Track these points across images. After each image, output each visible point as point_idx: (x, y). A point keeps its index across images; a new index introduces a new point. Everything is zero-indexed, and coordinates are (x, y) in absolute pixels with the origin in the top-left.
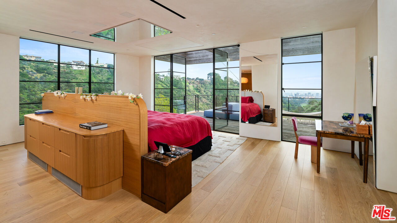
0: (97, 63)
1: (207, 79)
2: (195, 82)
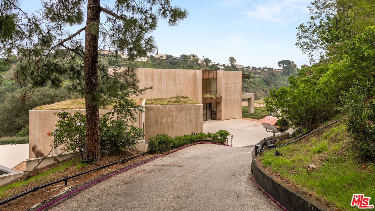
0: (157, 54)
1: (278, 68)
2: (262, 72)
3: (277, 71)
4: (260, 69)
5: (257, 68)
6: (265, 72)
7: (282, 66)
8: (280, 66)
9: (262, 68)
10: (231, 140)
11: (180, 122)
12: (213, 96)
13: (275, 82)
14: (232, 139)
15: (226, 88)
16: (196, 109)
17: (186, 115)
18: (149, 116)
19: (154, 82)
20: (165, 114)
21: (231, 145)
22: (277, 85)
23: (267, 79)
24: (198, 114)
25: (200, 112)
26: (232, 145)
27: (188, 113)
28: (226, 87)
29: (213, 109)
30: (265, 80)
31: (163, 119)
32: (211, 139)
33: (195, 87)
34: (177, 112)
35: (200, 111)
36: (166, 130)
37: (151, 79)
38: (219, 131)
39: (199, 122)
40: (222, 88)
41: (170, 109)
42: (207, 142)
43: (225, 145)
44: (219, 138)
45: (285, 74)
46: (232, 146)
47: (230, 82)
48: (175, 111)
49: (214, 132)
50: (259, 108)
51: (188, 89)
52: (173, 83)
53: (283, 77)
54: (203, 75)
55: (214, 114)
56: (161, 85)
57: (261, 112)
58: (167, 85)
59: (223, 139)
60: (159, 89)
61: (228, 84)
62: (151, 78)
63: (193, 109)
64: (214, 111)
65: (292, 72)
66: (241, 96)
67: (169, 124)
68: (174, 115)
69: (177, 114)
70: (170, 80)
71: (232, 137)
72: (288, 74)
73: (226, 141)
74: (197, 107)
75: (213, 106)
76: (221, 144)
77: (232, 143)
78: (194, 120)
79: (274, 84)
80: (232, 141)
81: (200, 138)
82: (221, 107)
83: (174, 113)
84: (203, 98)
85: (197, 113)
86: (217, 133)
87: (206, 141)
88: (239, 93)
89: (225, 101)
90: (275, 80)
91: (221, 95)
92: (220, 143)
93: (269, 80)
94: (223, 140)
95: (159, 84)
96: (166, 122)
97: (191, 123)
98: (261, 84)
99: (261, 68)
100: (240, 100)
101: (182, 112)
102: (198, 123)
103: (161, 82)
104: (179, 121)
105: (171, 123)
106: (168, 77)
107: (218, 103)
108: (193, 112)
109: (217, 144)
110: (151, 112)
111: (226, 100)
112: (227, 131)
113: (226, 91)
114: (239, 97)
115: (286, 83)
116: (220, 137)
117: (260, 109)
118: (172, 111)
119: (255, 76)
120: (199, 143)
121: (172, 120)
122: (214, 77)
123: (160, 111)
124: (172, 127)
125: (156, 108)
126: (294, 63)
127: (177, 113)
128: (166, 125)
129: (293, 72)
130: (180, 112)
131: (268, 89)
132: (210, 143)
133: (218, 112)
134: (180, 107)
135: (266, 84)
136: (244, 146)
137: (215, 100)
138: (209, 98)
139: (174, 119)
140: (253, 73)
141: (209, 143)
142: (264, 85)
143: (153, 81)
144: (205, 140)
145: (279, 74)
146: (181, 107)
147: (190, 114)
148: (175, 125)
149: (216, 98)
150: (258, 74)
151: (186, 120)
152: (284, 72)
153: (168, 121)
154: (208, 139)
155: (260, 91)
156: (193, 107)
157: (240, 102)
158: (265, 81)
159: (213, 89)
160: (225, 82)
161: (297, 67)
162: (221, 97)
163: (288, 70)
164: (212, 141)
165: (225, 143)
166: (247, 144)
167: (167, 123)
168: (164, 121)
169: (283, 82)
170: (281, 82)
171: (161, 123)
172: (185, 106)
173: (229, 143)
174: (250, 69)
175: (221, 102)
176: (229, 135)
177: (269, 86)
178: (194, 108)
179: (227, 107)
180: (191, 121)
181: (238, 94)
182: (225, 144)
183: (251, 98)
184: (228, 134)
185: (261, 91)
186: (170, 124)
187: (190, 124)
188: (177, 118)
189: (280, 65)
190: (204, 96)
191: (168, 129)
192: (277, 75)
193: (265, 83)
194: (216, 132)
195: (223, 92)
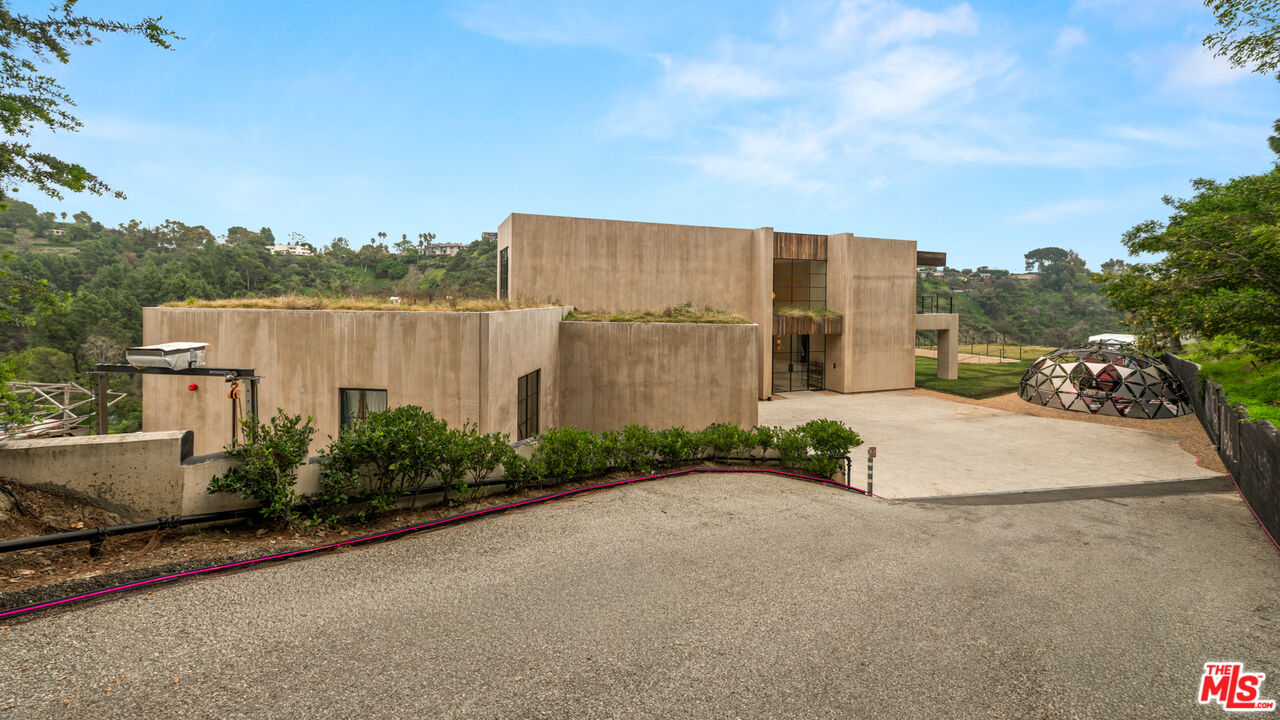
3: (1020, 277)
4: (967, 272)
5: (958, 272)
6: (982, 280)
7: (1037, 265)
8: (1029, 265)
9: (974, 270)
10: (867, 463)
11: (676, 381)
12: (811, 314)
13: (1013, 308)
14: (870, 460)
15: (857, 292)
16: (732, 341)
17: (696, 360)
18: (573, 356)
19: (619, 261)
20: (622, 353)
21: (865, 488)
22: (1021, 317)
23: (989, 299)
24: (742, 358)
25: (749, 352)
26: (870, 485)
27: (705, 354)
28: (858, 288)
29: (813, 357)
30: (982, 302)
31: (618, 370)
32: (770, 453)
33: (751, 284)
34: (666, 348)
35: (748, 348)
36: (629, 409)
37: (608, 250)
38: (812, 426)
39: (743, 387)
40: (845, 290)
41: (643, 336)
42: (755, 465)
43: (841, 486)
44: (811, 452)
45: (1046, 287)
46: (870, 493)
47: (872, 274)
48: (659, 343)
49: (787, 428)
50: (976, 364)
51: (727, 287)
52: (677, 267)
53: (1040, 294)
54: (781, 248)
55: (814, 372)
56: (641, 272)
57: (986, 378)
58: (657, 272)
59: (831, 457)
60: (632, 283)
61: (866, 278)
62: (608, 248)
63: (721, 340)
64: (816, 364)
65: (1070, 282)
66: (913, 321)
67: (638, 389)
68: (656, 357)
69: (663, 355)
70: (667, 257)
71: (872, 453)
72: (1057, 286)
73: (841, 468)
74: (737, 334)
75: (813, 346)
76: (816, 481)
77: (870, 477)
78: (726, 381)
79: (1010, 313)
80: (870, 468)
81: (717, 447)
82: (840, 350)
83: (655, 352)
84: (777, 318)
85: (736, 356)
86: (803, 430)
87: (753, 459)
88: (907, 307)
89: (854, 335)
90: (1013, 303)
91: (842, 313)
92: (817, 475)
93: (996, 301)
94: (826, 461)
95: (632, 269)
96: (627, 381)
97: (715, 390)
98: (970, 312)
99: (970, 271)
100: (908, 334)
101: (683, 350)
102: (741, 390)
103: (641, 262)
104: (673, 379)
105: (645, 386)
106: (662, 248)
107: (832, 337)
108: (722, 351)
109: (798, 478)
110: (578, 343)
111: (857, 331)
112: (847, 427)
113: (858, 303)
114: (905, 322)
115: (1051, 313)
116: (816, 449)
117: (977, 368)
118: (648, 344)
119: (954, 294)
120: (711, 465)
121: (648, 375)
122: (816, 254)
123: (608, 341)
124: (648, 398)
125: (595, 330)
126: (1077, 255)
127: (666, 352)
128: (627, 392)
129: (1073, 281)
130: (677, 348)
131: (992, 327)
132: (769, 472)
133: (829, 367)
134: (675, 331)
135: (986, 313)
136: (926, 495)
137: (820, 327)
138: (798, 319)
139: (656, 369)
140: (947, 284)
141: (762, 472)
142: (978, 316)
143: (616, 257)
144: (747, 455)
145: (1027, 288)
146: (679, 330)
147: (711, 359)
148: (659, 392)
149: (824, 320)
150: (961, 287)
151: (697, 377)
152: (1042, 281)
153: (634, 378)
154: (758, 452)
155: (967, 332)
156: (721, 334)
157: (906, 338)
158: (983, 305)
159: (814, 294)
160: (857, 274)
161: (1086, 267)
162: (840, 319)
163: (1058, 275)
164: (777, 462)
165: (837, 478)
166: (940, 487)
167: (632, 385)
168: (622, 377)
169: (1040, 309)
170: (1035, 308)
171: (612, 383)
172: (693, 327)
173: (858, 479)
174: (936, 274)
175: (840, 335)
176: (858, 443)
177: (995, 319)
178: (725, 338)
179: (861, 351)
180: (713, 381)
181: (902, 315)
182: (839, 481)
183: (947, 331)
184: (851, 440)
185: (971, 332)
186: (642, 389)
187: (712, 393)
188: (666, 369)
189: (1031, 261)
190: (780, 313)
191: (633, 404)
192: (1021, 290)
193: (983, 311)
194: (799, 428)
195: (847, 301)
